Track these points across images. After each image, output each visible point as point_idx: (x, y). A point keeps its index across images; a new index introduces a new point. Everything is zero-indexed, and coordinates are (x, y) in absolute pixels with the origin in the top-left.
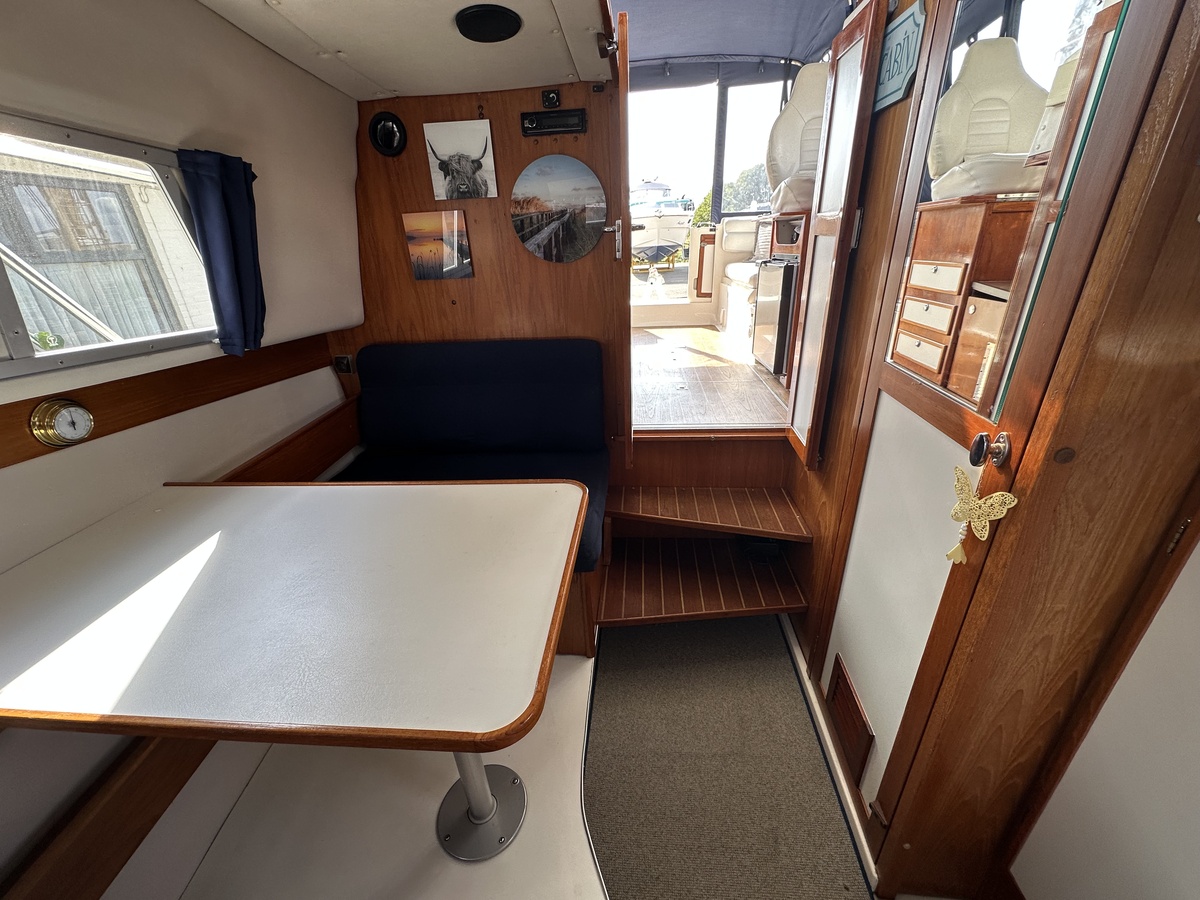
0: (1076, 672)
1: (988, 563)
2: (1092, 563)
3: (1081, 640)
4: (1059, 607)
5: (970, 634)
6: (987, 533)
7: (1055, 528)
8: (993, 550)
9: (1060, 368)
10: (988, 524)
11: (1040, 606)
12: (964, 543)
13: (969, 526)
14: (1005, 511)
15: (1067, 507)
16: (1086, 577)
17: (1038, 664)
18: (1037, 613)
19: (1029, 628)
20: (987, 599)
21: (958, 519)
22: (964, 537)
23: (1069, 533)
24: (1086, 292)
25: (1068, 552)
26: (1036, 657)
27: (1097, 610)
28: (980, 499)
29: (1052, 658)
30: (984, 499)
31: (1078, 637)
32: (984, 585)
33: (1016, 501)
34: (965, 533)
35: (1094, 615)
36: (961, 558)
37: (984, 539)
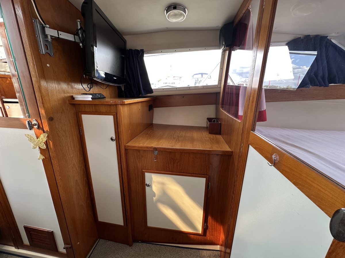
0: (83, 168)
1: (50, 154)
2: (71, 143)
3: (80, 160)
4: (72, 156)
5: (57, 174)
6: (45, 146)
7: (60, 138)
8: (50, 149)
9: (38, 98)
10: (44, 144)
11: (68, 158)
12: (41, 153)
13: (39, 148)
14: (46, 138)
15: (59, 132)
16: (72, 146)
17: (76, 172)
18: (68, 160)
19: (69, 164)
20: (56, 162)
21: (35, 148)
22: (40, 151)
23: (63, 138)
24: (33, 79)
25: (66, 142)
26: (74, 170)
27: (78, 153)
28: (38, 139)
29: (77, 168)
30: (39, 138)
31: (79, 161)
32: (53, 160)
33: (47, 134)
34: (39, 150)
35: (79, 154)
36: (43, 157)
37: (45, 148)
